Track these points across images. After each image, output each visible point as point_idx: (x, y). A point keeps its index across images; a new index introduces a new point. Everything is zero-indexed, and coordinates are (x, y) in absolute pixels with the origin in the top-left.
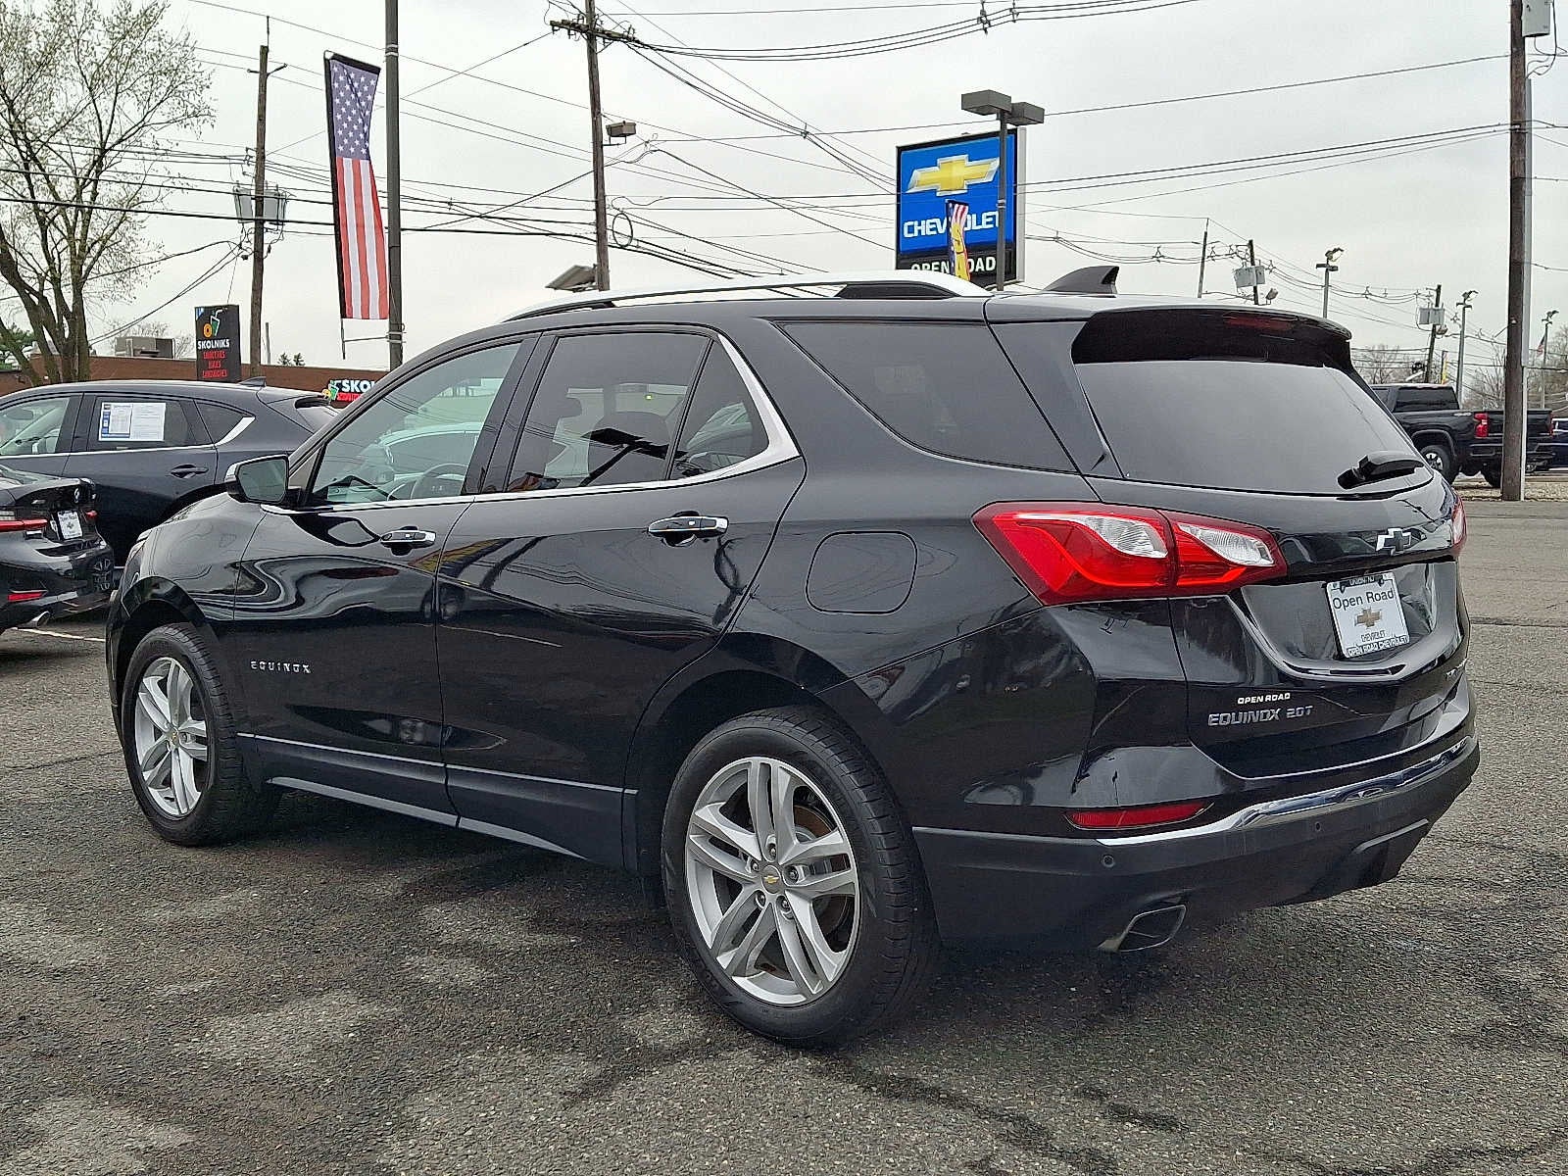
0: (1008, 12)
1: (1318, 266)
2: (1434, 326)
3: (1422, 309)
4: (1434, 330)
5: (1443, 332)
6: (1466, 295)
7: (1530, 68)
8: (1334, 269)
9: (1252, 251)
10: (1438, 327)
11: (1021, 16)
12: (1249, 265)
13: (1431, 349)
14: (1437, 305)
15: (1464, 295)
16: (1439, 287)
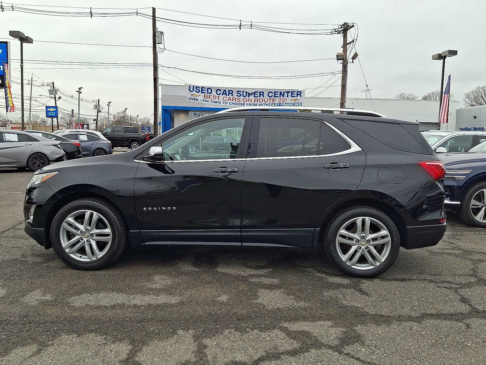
0: (11, 7)
1: (77, 91)
2: (98, 110)
3: (95, 105)
4: (98, 111)
5: (100, 112)
6: (109, 103)
7: (158, 51)
8: (81, 93)
9: (54, 85)
10: (99, 110)
11: (14, 9)
12: (53, 89)
13: (98, 116)
14: (99, 104)
15: (108, 103)
16: (99, 100)
